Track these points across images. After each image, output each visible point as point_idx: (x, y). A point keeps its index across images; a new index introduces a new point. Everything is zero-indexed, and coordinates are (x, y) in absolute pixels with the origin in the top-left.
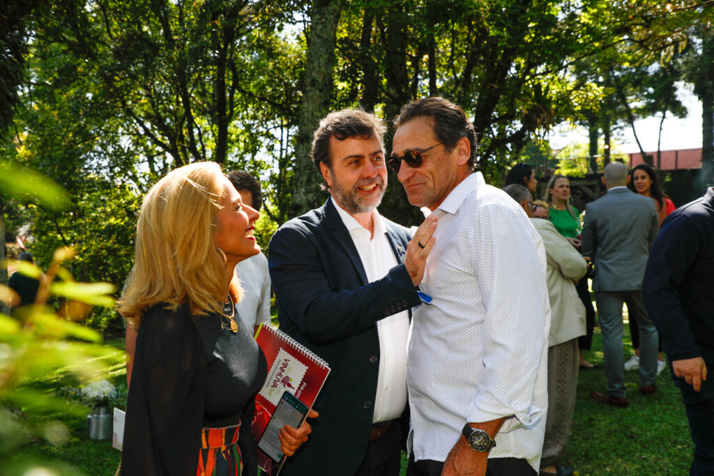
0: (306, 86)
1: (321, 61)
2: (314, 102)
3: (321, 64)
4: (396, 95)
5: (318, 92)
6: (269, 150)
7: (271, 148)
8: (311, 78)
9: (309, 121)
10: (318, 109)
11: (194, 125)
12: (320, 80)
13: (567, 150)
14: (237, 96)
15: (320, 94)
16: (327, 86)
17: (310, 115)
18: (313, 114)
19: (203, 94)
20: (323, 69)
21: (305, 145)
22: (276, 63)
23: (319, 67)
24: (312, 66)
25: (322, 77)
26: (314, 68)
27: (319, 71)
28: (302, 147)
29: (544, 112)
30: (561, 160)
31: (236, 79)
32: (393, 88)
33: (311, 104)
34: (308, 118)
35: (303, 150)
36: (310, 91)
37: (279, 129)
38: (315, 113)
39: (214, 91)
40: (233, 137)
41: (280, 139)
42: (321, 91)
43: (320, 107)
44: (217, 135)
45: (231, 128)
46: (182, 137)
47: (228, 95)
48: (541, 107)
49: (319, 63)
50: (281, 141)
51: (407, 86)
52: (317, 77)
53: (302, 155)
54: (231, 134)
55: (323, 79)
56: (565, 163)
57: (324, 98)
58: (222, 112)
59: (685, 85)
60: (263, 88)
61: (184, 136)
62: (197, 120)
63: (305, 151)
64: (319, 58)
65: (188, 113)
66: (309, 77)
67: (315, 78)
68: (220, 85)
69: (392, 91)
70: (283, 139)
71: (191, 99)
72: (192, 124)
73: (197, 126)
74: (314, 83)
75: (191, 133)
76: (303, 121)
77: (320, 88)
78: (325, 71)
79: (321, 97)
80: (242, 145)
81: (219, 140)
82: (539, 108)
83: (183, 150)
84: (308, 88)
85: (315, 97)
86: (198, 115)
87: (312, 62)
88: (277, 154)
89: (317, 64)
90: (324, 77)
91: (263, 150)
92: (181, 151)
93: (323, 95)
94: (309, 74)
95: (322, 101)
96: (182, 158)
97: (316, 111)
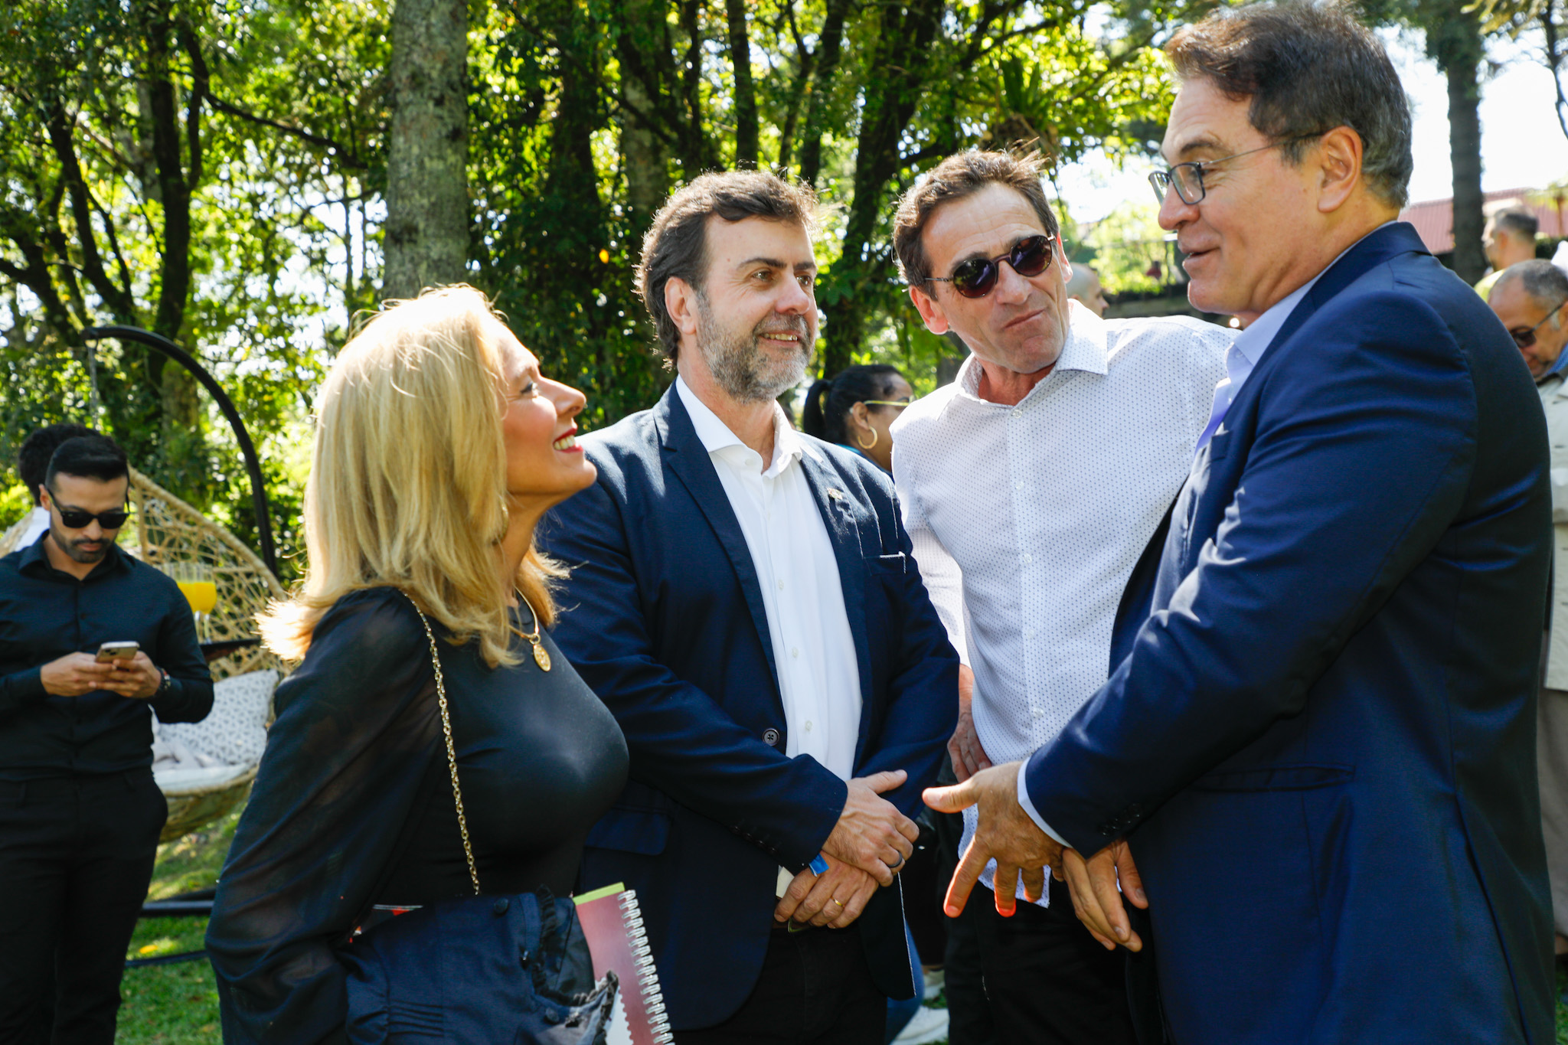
0: (397, 91)
1: (433, 20)
2: (421, 133)
3: (434, 30)
4: (645, 105)
5: (431, 104)
6: (313, 262)
7: (318, 260)
8: (410, 68)
9: (413, 186)
10: (434, 153)
11: (90, 206)
12: (435, 74)
13: (1114, 222)
14: (212, 118)
15: (439, 111)
16: (454, 90)
17: (415, 170)
18: (421, 165)
19: (110, 119)
20: (440, 42)
21: (407, 249)
22: (314, 24)
23: (430, 37)
24: (408, 34)
25: (439, 66)
26: (415, 42)
27: (429, 49)
28: (398, 255)
29: (1034, 132)
30: (1101, 248)
31: (200, 72)
32: (634, 86)
33: (414, 138)
34: (410, 175)
35: (402, 264)
36: (407, 104)
37: (340, 206)
38: (427, 162)
39: (141, 108)
40: (210, 232)
41: (342, 231)
42: (439, 102)
43: (440, 149)
44: (160, 228)
45: (197, 209)
46: (57, 240)
47: (182, 115)
48: (1023, 121)
49: (428, 27)
50: (347, 239)
51: (671, 79)
52: (426, 65)
53: (400, 278)
54: (203, 226)
55: (443, 71)
56: (1113, 258)
57: (448, 120)
58: (170, 167)
59: (1401, 35)
60: (283, 94)
61: (64, 237)
62: (99, 191)
63: (409, 266)
64: (428, 13)
65: (71, 171)
66: (405, 64)
67: (421, 68)
68: (159, 95)
69: (634, 95)
70: (352, 232)
71: (77, 130)
72: (85, 205)
73: (97, 207)
74: (417, 80)
75: (84, 230)
76: (396, 186)
77: (436, 94)
78: (449, 48)
79: (441, 118)
80: (234, 253)
81: (167, 245)
82: (1018, 122)
83: (67, 274)
84: (405, 96)
85: (424, 119)
86: (101, 176)
87: (410, 26)
88: (339, 273)
89: (423, 30)
90: (446, 64)
91: (297, 262)
92: (60, 278)
93: (445, 114)
94: (403, 59)
95: (444, 132)
96: (63, 297)
97: (431, 158)
